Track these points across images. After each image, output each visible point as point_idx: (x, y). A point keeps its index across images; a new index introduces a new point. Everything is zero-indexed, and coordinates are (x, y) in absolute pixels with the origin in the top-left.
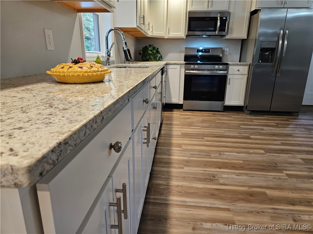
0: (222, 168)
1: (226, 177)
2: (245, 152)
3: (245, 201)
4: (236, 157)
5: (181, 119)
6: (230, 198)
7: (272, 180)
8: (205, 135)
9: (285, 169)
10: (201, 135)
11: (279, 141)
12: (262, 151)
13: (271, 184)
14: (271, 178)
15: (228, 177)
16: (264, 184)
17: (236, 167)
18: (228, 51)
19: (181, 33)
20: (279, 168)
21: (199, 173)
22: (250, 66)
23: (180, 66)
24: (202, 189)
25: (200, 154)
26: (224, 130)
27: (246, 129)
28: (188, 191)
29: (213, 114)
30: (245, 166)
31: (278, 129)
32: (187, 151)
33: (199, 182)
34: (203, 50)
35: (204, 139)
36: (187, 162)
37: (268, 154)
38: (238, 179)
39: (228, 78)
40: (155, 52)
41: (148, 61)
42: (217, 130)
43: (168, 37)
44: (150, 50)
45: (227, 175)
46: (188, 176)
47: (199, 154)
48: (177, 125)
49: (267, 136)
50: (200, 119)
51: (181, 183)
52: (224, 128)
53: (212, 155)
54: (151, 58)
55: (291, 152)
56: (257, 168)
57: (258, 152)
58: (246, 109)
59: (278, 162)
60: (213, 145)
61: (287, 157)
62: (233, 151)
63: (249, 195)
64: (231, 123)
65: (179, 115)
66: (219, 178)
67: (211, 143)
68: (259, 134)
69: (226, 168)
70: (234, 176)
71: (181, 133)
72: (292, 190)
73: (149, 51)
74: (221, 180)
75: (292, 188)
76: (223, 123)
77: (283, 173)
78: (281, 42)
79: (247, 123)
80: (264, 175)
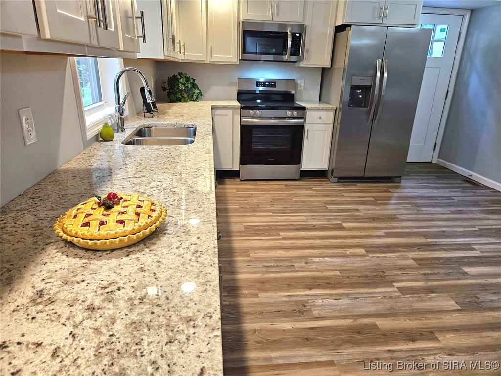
0: (313, 289)
1: (320, 303)
2: (340, 254)
3: (353, 343)
4: (329, 266)
5: (239, 199)
6: (332, 342)
7: (382, 300)
8: (280, 227)
9: (395, 279)
10: (273, 227)
11: (382, 230)
12: (363, 251)
13: (380, 308)
14: (379, 298)
15: (322, 303)
16: (372, 309)
17: (332, 283)
18: (303, 85)
19: (231, 55)
20: (387, 278)
21: (281, 302)
22: (336, 110)
23: (232, 111)
24: (290, 330)
25: (279, 265)
26: (306, 216)
27: (336, 211)
28: (272, 339)
29: (286, 185)
30: (344, 281)
31: (377, 208)
32: (258, 261)
33: (284, 319)
34: (267, 83)
35: (279, 235)
36: (263, 283)
37: (371, 255)
38: (337, 305)
39: (306, 130)
40: (190, 86)
41: (180, 101)
42: (296, 216)
43: (210, 61)
44: (182, 83)
45: (321, 301)
46: (267, 309)
47: (277, 266)
48: (236, 210)
49: (365, 222)
50: (268, 196)
51: (258, 324)
52: (305, 212)
53: (296, 265)
54: (183, 97)
55: (398, 249)
56: (360, 281)
57: (357, 253)
58: (332, 174)
59: (385, 269)
60: (294, 245)
61: (395, 258)
62: (324, 254)
63: (355, 332)
64: (312, 201)
65: (235, 191)
66: (311, 306)
67: (291, 242)
68: (353, 219)
69: (319, 287)
70: (332, 301)
71: (244, 226)
72: (409, 314)
73: (180, 85)
74: (315, 310)
75: (408, 311)
76: (303, 201)
77: (394, 286)
78: (378, 74)
79: (335, 200)
80: (371, 293)
